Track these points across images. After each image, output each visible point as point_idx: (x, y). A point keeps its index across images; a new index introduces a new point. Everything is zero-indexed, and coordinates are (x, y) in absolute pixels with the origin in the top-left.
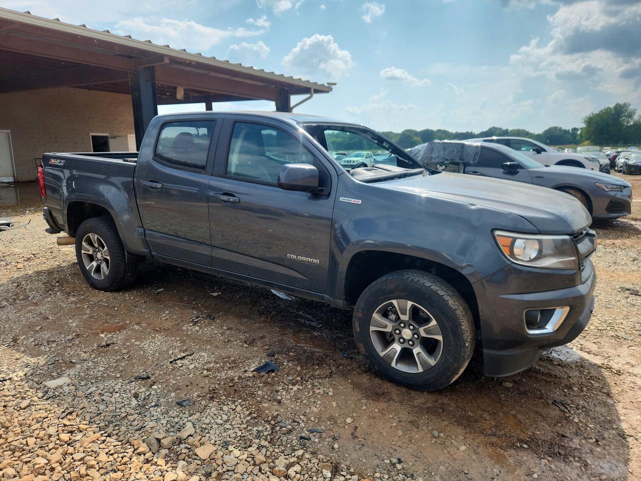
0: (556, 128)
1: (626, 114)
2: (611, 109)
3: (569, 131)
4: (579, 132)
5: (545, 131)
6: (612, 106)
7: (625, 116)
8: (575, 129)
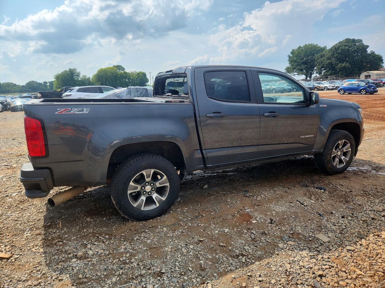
0: (33, 82)
1: (76, 74)
2: (67, 71)
3: (42, 83)
4: (48, 84)
5: (27, 84)
6: (68, 70)
7: (75, 75)
8: (45, 83)
